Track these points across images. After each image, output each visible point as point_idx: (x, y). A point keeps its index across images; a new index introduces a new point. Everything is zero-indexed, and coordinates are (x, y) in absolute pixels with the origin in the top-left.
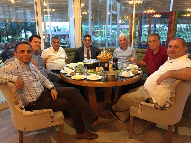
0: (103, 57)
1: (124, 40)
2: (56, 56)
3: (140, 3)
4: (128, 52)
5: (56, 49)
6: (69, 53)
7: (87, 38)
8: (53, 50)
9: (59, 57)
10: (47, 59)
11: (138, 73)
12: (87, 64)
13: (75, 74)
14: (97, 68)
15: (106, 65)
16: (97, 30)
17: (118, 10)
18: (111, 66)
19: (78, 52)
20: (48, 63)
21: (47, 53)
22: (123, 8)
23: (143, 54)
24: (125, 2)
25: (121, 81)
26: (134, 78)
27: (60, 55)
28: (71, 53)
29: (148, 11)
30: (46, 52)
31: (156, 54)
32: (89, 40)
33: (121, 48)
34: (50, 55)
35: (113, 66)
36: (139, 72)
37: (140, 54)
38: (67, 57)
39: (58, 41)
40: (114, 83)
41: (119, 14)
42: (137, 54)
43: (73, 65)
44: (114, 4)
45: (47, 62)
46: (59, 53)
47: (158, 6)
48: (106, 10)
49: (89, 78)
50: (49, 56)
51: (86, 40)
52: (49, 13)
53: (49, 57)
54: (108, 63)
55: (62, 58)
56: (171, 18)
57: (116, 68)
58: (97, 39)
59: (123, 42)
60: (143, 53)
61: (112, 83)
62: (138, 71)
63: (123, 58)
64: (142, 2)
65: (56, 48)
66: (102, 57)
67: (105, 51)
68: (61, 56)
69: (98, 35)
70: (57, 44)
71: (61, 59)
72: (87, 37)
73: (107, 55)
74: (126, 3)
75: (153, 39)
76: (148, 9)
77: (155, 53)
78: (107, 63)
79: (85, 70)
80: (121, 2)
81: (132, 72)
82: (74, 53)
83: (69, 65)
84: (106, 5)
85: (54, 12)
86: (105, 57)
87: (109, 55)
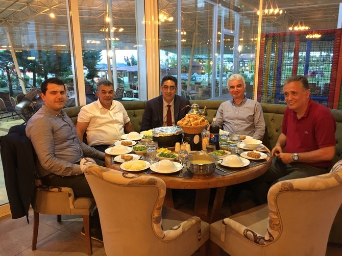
0: (189, 124)
1: (239, 86)
2: (106, 118)
3: (278, 14)
4: (246, 109)
5: (107, 105)
6: (132, 111)
7: (169, 83)
8: (100, 106)
9: (111, 119)
10: (88, 124)
11: (261, 158)
12: (158, 136)
13: (131, 158)
14: (177, 144)
15: (196, 140)
16: (202, 63)
17: (235, 28)
18: (205, 141)
19: (152, 110)
20: (90, 131)
21: (88, 112)
22: (248, 22)
23: (278, 115)
24: (251, 12)
25: (220, 177)
26: (250, 169)
27: (112, 116)
28: (136, 111)
29: (296, 28)
30: (86, 111)
31: (302, 118)
32: (172, 87)
33: (234, 102)
34: (93, 115)
35: (211, 142)
36: (263, 156)
37: (271, 115)
38: (129, 119)
39: (110, 90)
40: (205, 181)
41: (238, 34)
42: (265, 114)
43: (133, 136)
44: (229, 17)
45: (88, 129)
46: (111, 112)
47: (315, 18)
48: (211, 27)
49: (155, 167)
50: (91, 118)
51: (166, 87)
52: (112, 35)
53: (92, 120)
54: (200, 135)
55: (117, 122)
56: (338, 41)
57: (214, 147)
58: (202, 78)
59: (236, 89)
60: (277, 112)
61: (200, 181)
62: (262, 154)
63: (236, 122)
64: (281, 12)
65: (105, 102)
66: (186, 124)
67: (196, 110)
68: (114, 119)
69: (203, 71)
70: (108, 95)
71: (115, 124)
72: (169, 81)
73: (196, 119)
74: (252, 14)
75: (292, 90)
76: (296, 24)
77: (299, 117)
78: (198, 136)
79: (152, 149)
80: (244, 12)
81: (248, 155)
82: (143, 111)
83: (127, 137)
84: (211, 18)
85: (121, 32)
86: (192, 123)
87: (200, 120)
